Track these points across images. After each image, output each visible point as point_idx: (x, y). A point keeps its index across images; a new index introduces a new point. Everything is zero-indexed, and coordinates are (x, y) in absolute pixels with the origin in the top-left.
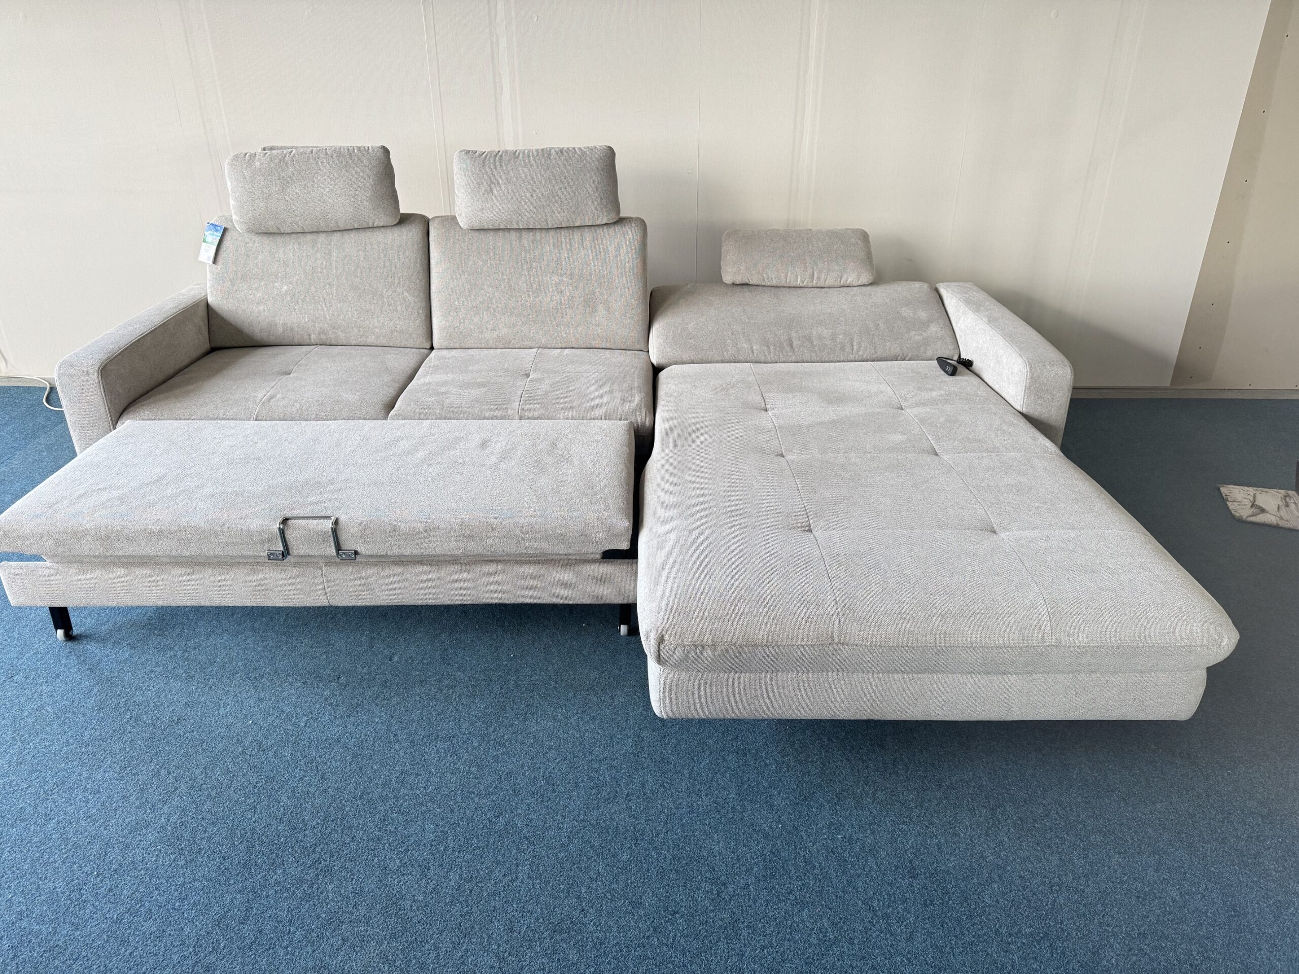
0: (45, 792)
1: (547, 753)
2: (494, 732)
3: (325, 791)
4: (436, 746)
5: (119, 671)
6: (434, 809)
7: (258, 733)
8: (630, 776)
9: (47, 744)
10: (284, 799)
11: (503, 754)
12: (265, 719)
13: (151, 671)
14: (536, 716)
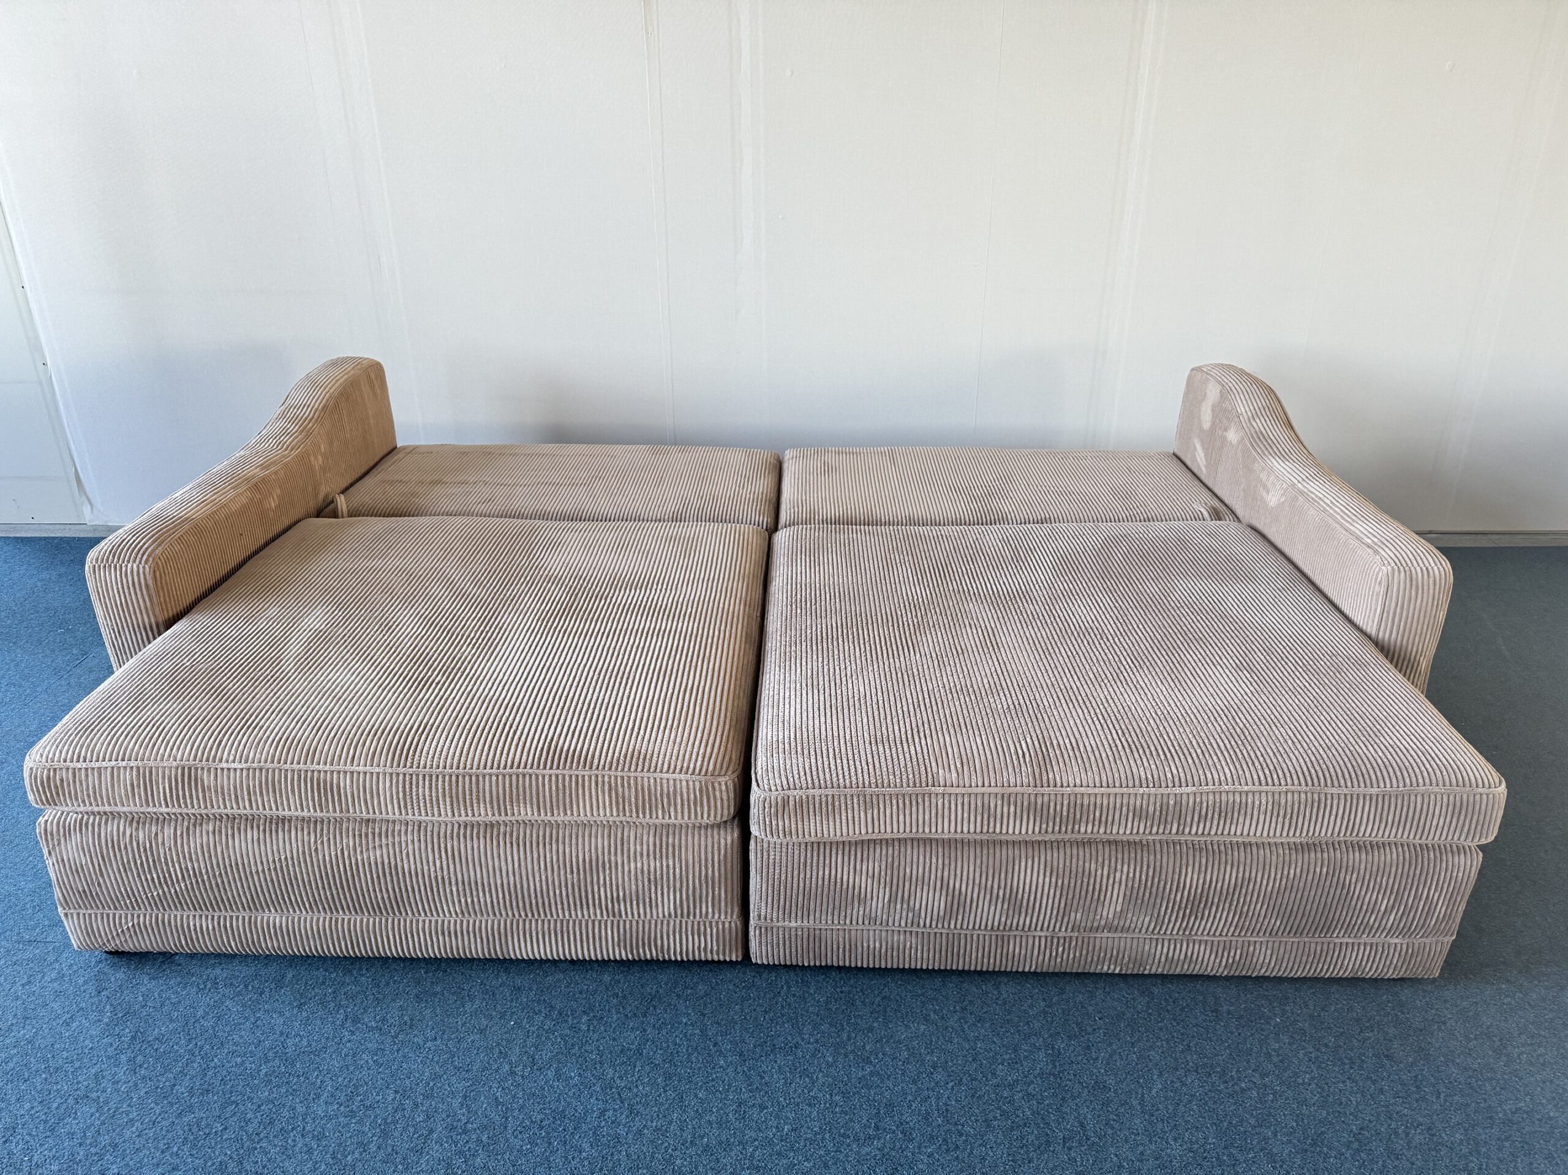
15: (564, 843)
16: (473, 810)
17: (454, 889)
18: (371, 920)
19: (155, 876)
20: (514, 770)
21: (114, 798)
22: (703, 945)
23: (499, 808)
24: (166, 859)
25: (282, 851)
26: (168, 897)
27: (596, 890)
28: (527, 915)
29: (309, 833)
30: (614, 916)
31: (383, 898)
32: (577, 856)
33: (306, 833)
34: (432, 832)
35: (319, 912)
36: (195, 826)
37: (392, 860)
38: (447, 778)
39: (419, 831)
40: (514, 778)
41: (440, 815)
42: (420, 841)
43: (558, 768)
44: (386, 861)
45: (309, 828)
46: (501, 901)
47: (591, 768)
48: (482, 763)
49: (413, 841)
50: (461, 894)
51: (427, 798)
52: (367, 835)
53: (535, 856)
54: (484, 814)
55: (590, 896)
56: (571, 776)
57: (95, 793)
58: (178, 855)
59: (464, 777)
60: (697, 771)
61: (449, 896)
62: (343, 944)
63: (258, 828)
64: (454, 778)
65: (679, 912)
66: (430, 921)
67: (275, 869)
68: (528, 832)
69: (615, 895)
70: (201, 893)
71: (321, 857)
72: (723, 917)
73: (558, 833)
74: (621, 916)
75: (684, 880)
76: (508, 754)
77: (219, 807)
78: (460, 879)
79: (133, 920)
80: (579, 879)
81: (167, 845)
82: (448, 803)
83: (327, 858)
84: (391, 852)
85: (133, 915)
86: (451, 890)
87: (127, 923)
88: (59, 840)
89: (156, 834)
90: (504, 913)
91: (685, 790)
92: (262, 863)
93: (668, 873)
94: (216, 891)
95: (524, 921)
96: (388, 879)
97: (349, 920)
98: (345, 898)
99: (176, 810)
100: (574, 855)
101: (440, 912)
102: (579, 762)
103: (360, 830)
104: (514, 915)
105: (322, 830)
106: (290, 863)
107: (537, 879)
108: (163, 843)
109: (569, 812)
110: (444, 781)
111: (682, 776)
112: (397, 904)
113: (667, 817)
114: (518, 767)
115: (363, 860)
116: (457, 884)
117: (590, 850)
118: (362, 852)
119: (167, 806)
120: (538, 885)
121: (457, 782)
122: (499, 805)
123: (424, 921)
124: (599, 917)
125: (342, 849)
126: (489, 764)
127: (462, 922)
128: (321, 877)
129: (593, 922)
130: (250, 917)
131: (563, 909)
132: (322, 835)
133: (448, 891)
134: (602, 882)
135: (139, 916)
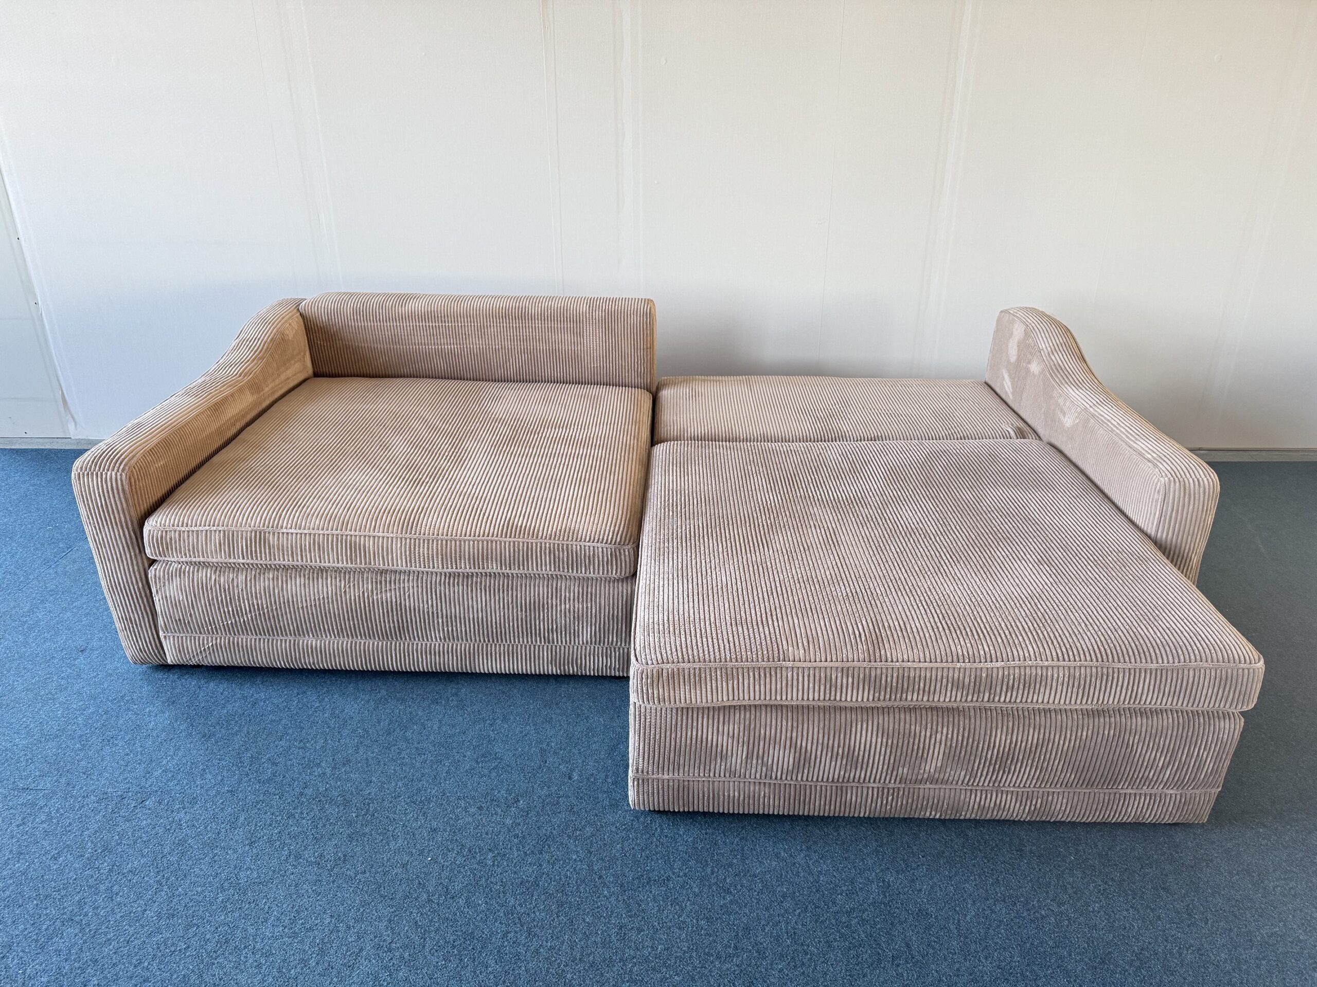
0: (208, 954)
1: (782, 902)
2: (713, 874)
3: (537, 951)
4: (651, 892)
5: (264, 794)
6: (671, 976)
7: (440, 874)
8: (888, 933)
9: (199, 889)
10: (491, 962)
11: (731, 902)
12: (445, 855)
13: (301, 794)
14: (754, 853)
15: (517, 590)
16: (456, 564)
17: (440, 621)
18: (380, 643)
19: (230, 609)
20: (485, 538)
21: (207, 553)
22: (609, 664)
23: (474, 564)
24: (239, 597)
25: (321, 592)
26: (239, 624)
27: (538, 623)
28: (489, 641)
29: (340, 580)
30: (549, 643)
31: (390, 627)
32: (526, 599)
33: (338, 580)
34: (427, 580)
35: (344, 637)
36: (260, 574)
37: (398, 599)
38: (440, 542)
39: (418, 579)
40: (485, 543)
41: (434, 567)
42: (418, 586)
43: (515, 537)
44: (394, 600)
45: (340, 577)
46: (472, 630)
47: (537, 537)
48: (463, 533)
49: (413, 587)
50: (445, 624)
51: (426, 556)
52: (381, 582)
53: (497, 598)
54: (465, 568)
55: (533, 628)
56: (523, 543)
57: (194, 548)
58: (247, 594)
59: (451, 541)
60: (609, 541)
61: (436, 625)
62: (359, 660)
63: (304, 576)
64: (444, 542)
65: (594, 640)
66: (422, 644)
67: (315, 605)
68: (492, 582)
69: (550, 627)
70: (261, 622)
71: (348, 597)
72: (623, 645)
73: (512, 583)
74: (553, 643)
75: (598, 617)
76: (481, 527)
77: (279, 560)
78: (444, 614)
79: (212, 641)
80: (526, 616)
81: (240, 587)
82: (440, 559)
83: (353, 598)
84: (398, 594)
85: (212, 638)
86: (438, 622)
87: (208, 643)
88: (164, 583)
89: (233, 579)
90: (473, 639)
91: (600, 555)
92: (306, 600)
93: (587, 612)
94: (272, 621)
95: (487, 645)
96: (395, 613)
97: (365, 643)
98: (363, 627)
99: (251, 561)
100: (523, 598)
101: (429, 637)
102: (529, 534)
103: (376, 579)
104: (480, 641)
105: (350, 578)
106: (326, 601)
107: (498, 615)
108: (238, 586)
109: (521, 568)
110: (437, 544)
111: (599, 545)
112: (400, 631)
113: (588, 573)
114: (488, 536)
115: (377, 599)
116: (442, 617)
117: (534, 596)
118: (377, 594)
119: (244, 558)
120: (498, 619)
121: (446, 545)
122: (474, 561)
123: (417, 644)
124: (538, 643)
125: (363, 592)
126: (468, 533)
127: (444, 645)
128: (348, 612)
129: (535, 646)
130: (295, 641)
131: (514, 636)
132: (349, 582)
133: (436, 622)
134: (542, 617)
135: (216, 639)
